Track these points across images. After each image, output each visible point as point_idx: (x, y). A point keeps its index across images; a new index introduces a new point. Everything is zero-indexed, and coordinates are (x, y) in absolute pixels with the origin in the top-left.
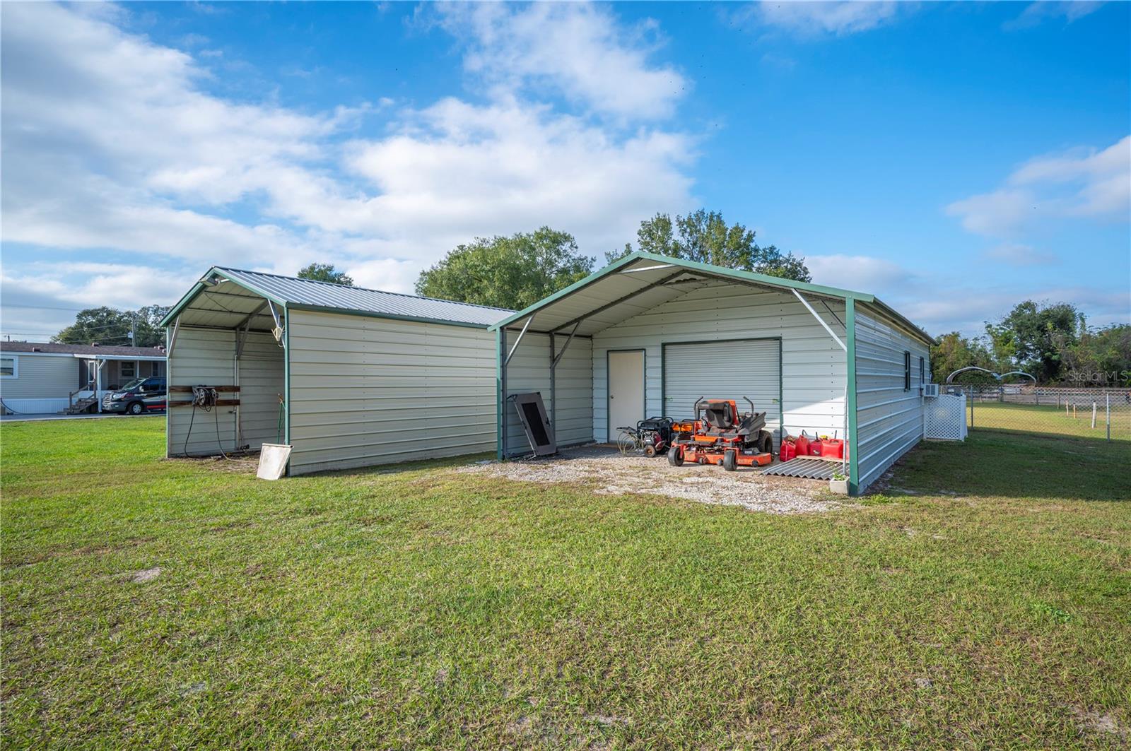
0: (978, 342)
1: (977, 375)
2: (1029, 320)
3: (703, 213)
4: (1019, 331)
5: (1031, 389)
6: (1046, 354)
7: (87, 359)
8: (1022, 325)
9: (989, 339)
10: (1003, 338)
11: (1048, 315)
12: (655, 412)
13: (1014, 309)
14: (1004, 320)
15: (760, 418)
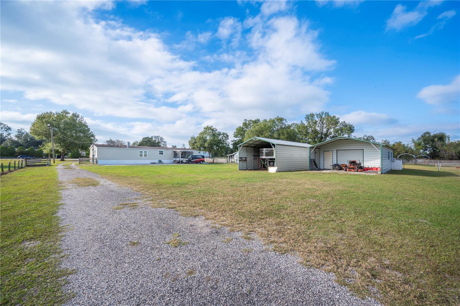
0: (409, 145)
1: (407, 156)
2: (428, 138)
3: (323, 112)
4: (424, 141)
5: (428, 160)
6: (434, 149)
7: (177, 151)
8: (425, 140)
9: (413, 144)
10: (418, 144)
11: (435, 136)
12: (335, 162)
13: (422, 134)
14: (418, 138)
15: (360, 164)
